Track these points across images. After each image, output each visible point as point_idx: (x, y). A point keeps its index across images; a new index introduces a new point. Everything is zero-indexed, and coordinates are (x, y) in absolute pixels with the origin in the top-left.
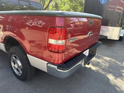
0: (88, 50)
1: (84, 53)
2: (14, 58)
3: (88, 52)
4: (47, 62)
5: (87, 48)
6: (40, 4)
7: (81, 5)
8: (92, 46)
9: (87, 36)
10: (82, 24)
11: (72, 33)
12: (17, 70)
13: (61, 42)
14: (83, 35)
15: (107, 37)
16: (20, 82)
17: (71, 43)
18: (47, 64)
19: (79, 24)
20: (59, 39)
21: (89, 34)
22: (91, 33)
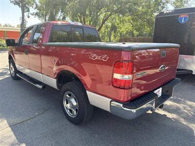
0: (161, 88)
1: (155, 92)
2: (68, 96)
3: (161, 92)
4: (111, 100)
5: (160, 85)
6: (95, 29)
7: (149, 24)
8: (166, 84)
9: (158, 70)
10: (151, 54)
11: (137, 67)
12: (71, 111)
13: (127, 77)
14: (153, 69)
15: (192, 71)
16: (73, 126)
17: (136, 80)
18: (111, 102)
19: (148, 54)
20: (126, 74)
21: (161, 68)
22: (164, 67)
